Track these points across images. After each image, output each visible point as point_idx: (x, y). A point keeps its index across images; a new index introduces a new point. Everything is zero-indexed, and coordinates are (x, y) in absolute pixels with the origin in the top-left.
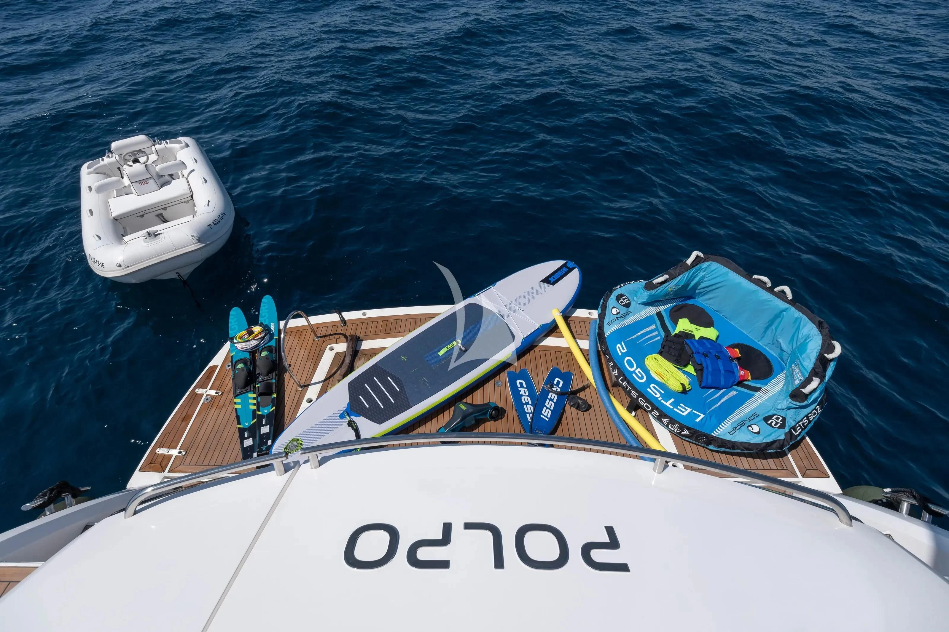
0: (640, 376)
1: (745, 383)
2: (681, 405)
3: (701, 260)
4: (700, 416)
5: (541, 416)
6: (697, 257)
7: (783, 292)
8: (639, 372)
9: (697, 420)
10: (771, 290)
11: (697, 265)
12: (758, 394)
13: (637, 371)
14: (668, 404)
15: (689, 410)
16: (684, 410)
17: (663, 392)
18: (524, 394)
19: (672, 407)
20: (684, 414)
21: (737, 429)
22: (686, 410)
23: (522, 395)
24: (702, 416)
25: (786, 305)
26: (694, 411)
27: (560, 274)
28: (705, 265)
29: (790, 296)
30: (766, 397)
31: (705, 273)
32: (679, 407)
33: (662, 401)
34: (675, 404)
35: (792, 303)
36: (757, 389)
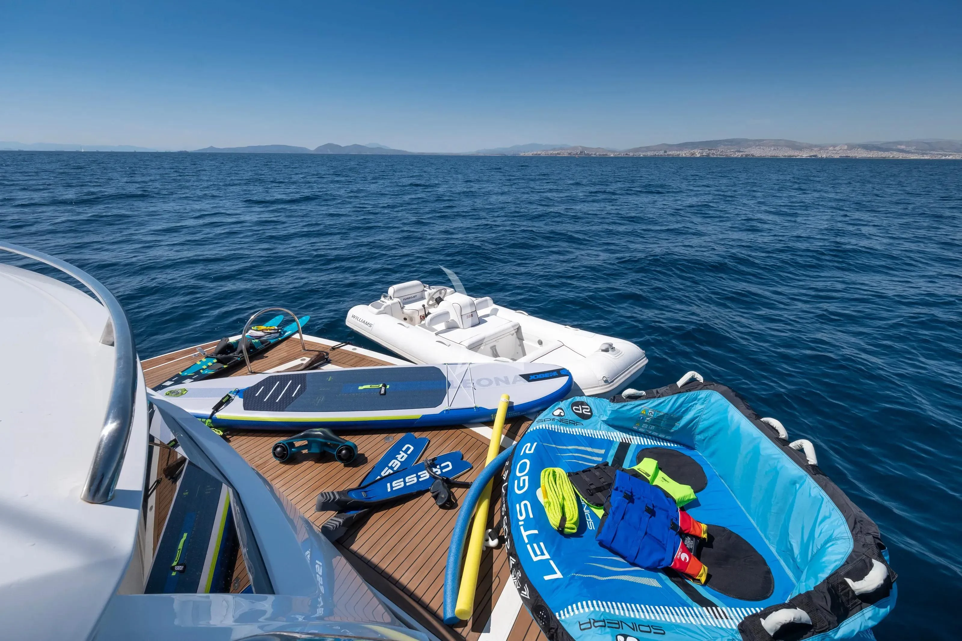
0: (521, 485)
1: (690, 582)
2: (542, 544)
3: (698, 385)
4: (556, 573)
5: (389, 485)
6: (693, 380)
7: (801, 450)
8: (524, 480)
9: (547, 578)
10: (783, 444)
11: (690, 390)
12: (698, 609)
13: (522, 479)
14: (525, 534)
15: (547, 556)
16: (538, 552)
17: (531, 516)
18: (399, 459)
19: (526, 541)
20: (535, 559)
21: (596, 624)
22: (542, 554)
23: (396, 459)
24: (559, 575)
25: (802, 472)
26: (552, 562)
27: (546, 375)
28: (703, 394)
29: (812, 459)
30: (712, 622)
31: (703, 406)
32: (535, 545)
33: (522, 528)
34: (533, 539)
35: (813, 471)
36: (704, 603)
